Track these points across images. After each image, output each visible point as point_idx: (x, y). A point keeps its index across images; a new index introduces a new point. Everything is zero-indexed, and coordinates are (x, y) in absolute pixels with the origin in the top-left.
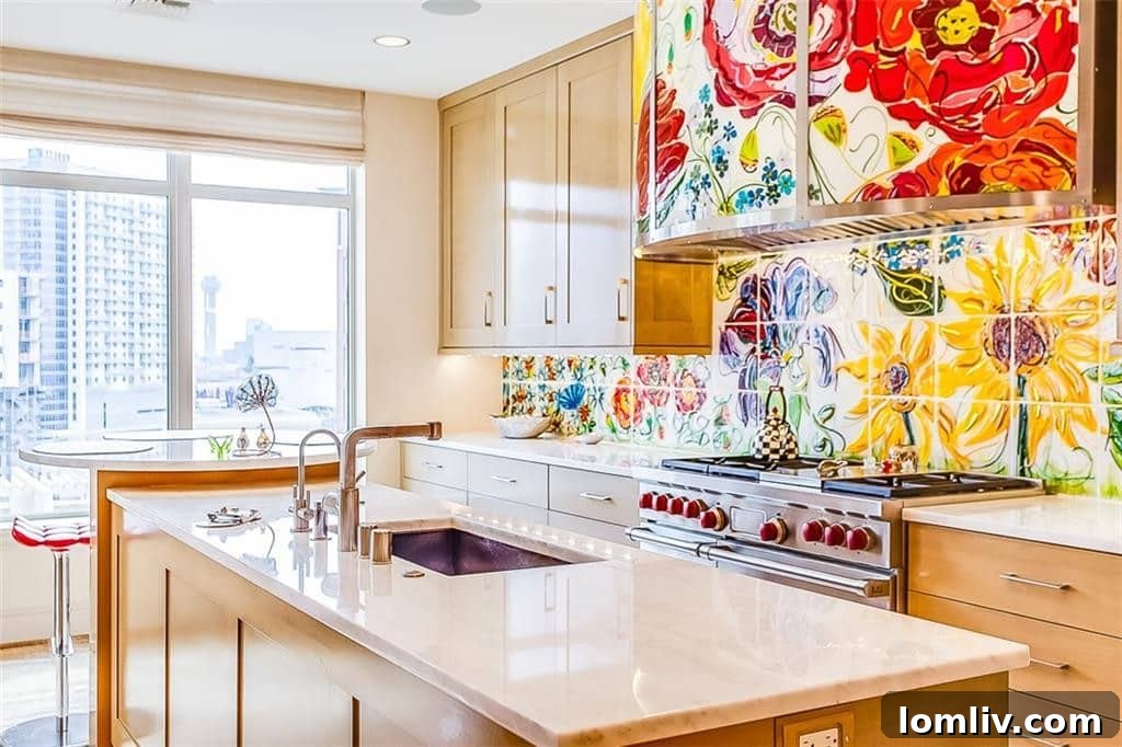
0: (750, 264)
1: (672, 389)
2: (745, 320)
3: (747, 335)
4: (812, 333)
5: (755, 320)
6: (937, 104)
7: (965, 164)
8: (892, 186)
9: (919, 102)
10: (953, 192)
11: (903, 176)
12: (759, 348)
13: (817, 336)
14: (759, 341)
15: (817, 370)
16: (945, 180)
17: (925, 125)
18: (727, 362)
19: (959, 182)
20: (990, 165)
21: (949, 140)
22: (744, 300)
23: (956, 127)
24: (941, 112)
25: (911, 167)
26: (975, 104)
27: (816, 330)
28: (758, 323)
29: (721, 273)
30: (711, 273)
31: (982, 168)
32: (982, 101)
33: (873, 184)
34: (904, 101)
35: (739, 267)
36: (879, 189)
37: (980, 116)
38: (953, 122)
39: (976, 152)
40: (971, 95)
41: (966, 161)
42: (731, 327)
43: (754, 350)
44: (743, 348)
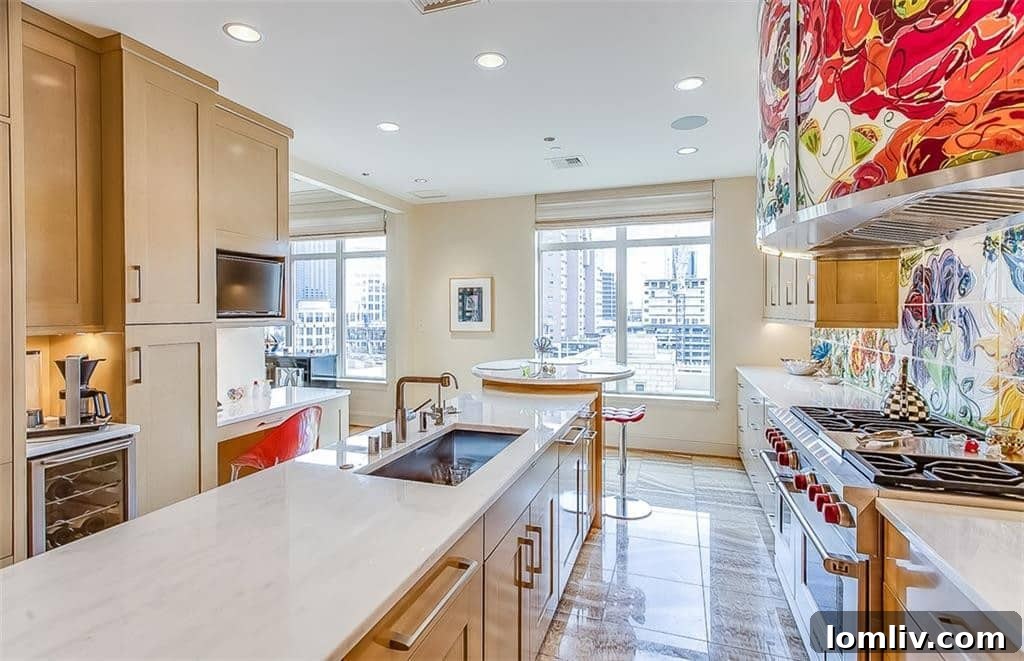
0: (919, 257)
1: (878, 351)
2: (916, 301)
3: (917, 315)
4: (957, 314)
5: (922, 302)
6: (895, 86)
7: (925, 140)
8: (854, 180)
9: (877, 90)
10: (911, 174)
11: (863, 168)
12: (924, 324)
13: (961, 316)
14: (924, 319)
15: (961, 346)
16: (903, 163)
17: (884, 111)
18: (905, 333)
19: (918, 162)
20: (954, 136)
21: (907, 120)
22: (916, 286)
23: (914, 104)
24: (898, 93)
25: (870, 158)
26: (935, 71)
27: (960, 310)
28: (924, 304)
29: (903, 265)
30: (897, 265)
31: (945, 140)
32: (944, 64)
33: (839, 182)
34: (864, 94)
35: (913, 260)
36: (845, 186)
37: (942, 83)
38: (911, 99)
39: (937, 124)
40: (931, 64)
41: (924, 138)
42: (908, 307)
43: (921, 326)
44: (915, 324)
